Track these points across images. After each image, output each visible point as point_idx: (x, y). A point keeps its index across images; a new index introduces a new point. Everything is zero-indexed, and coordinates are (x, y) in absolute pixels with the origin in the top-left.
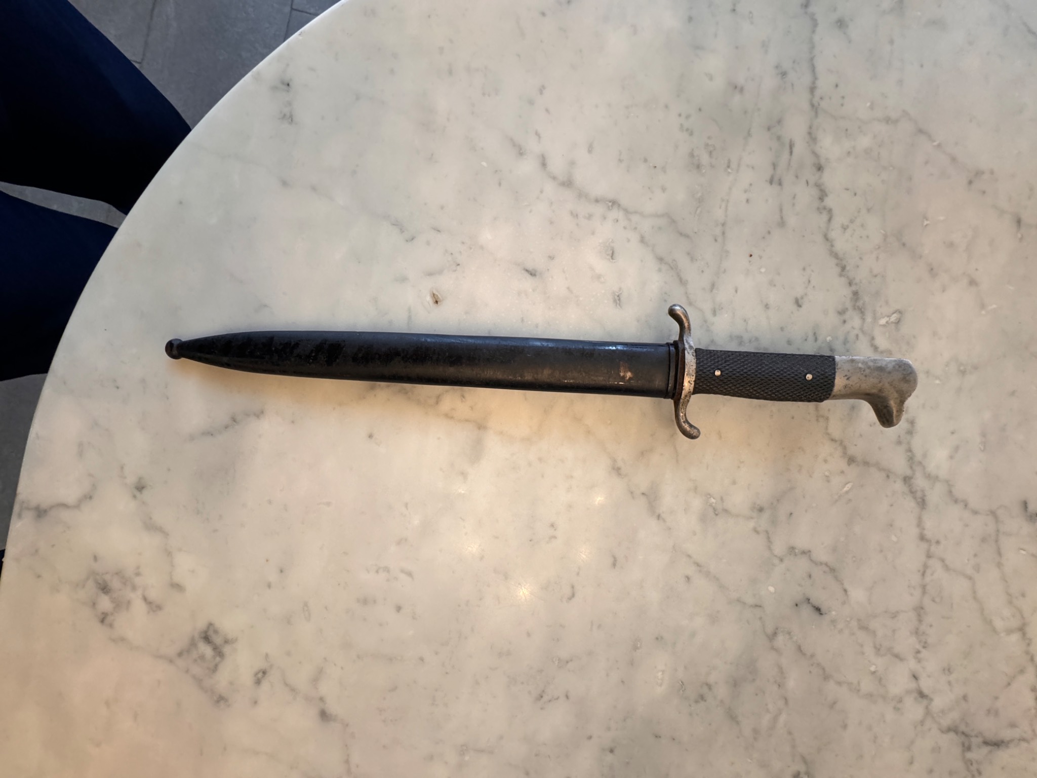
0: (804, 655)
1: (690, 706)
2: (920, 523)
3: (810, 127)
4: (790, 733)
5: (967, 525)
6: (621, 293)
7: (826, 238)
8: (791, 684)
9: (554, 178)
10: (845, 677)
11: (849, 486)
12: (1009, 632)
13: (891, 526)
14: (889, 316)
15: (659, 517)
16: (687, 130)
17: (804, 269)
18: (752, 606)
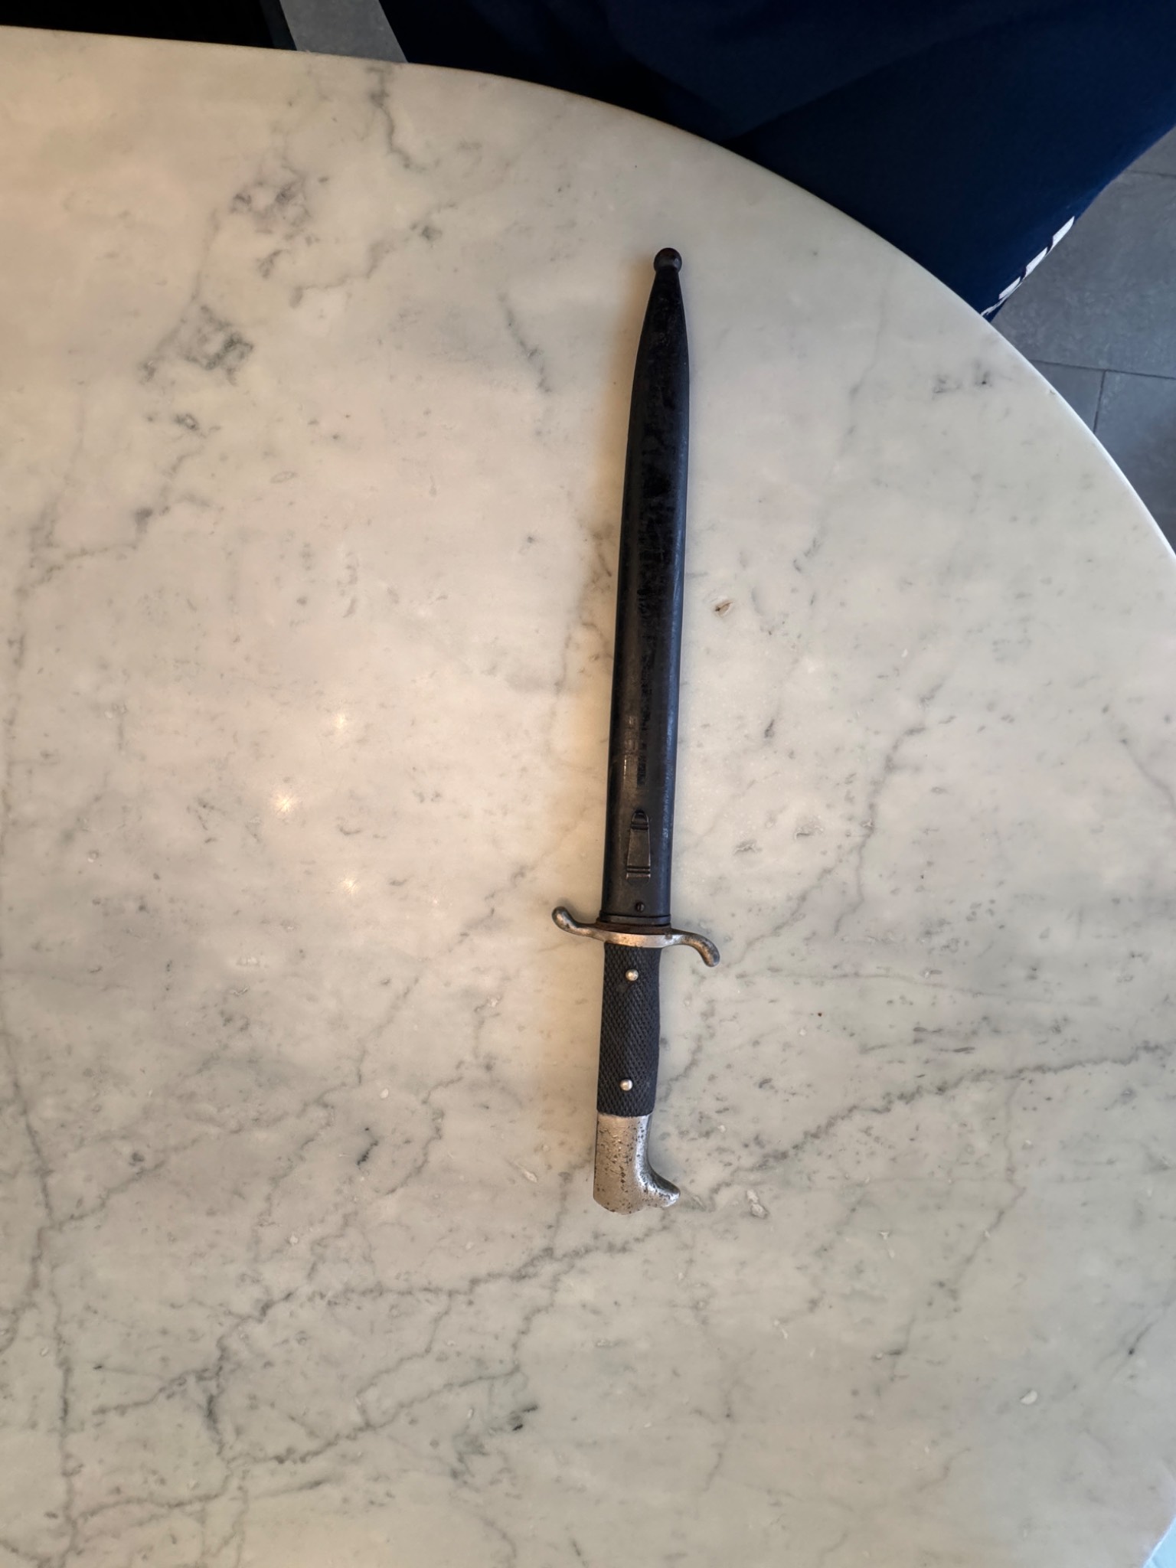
0: (302, 1148)
1: (216, 1005)
2: (492, 1276)
3: (992, 1072)
4: (194, 1141)
5: (497, 1338)
6: (754, 851)
7: (852, 1109)
8: (261, 1135)
9: (895, 747)
10: (278, 1204)
11: (532, 1178)
12: (363, 1410)
13: (486, 1240)
14: (759, 1202)
15: (464, 935)
16: (974, 913)
17: (809, 1086)
18: (359, 1071)
